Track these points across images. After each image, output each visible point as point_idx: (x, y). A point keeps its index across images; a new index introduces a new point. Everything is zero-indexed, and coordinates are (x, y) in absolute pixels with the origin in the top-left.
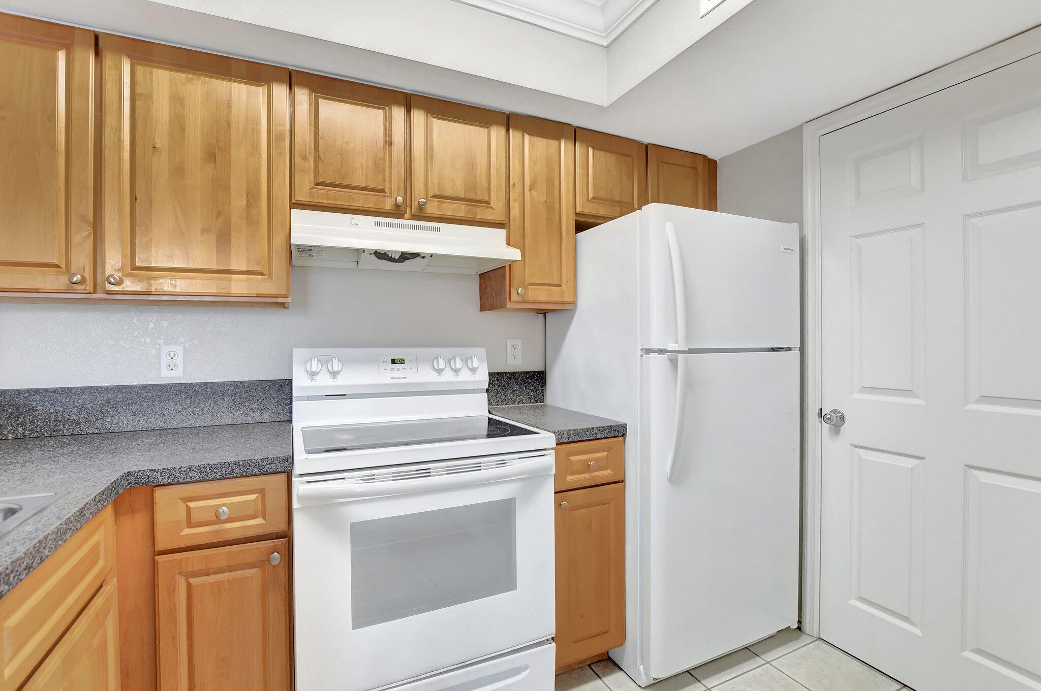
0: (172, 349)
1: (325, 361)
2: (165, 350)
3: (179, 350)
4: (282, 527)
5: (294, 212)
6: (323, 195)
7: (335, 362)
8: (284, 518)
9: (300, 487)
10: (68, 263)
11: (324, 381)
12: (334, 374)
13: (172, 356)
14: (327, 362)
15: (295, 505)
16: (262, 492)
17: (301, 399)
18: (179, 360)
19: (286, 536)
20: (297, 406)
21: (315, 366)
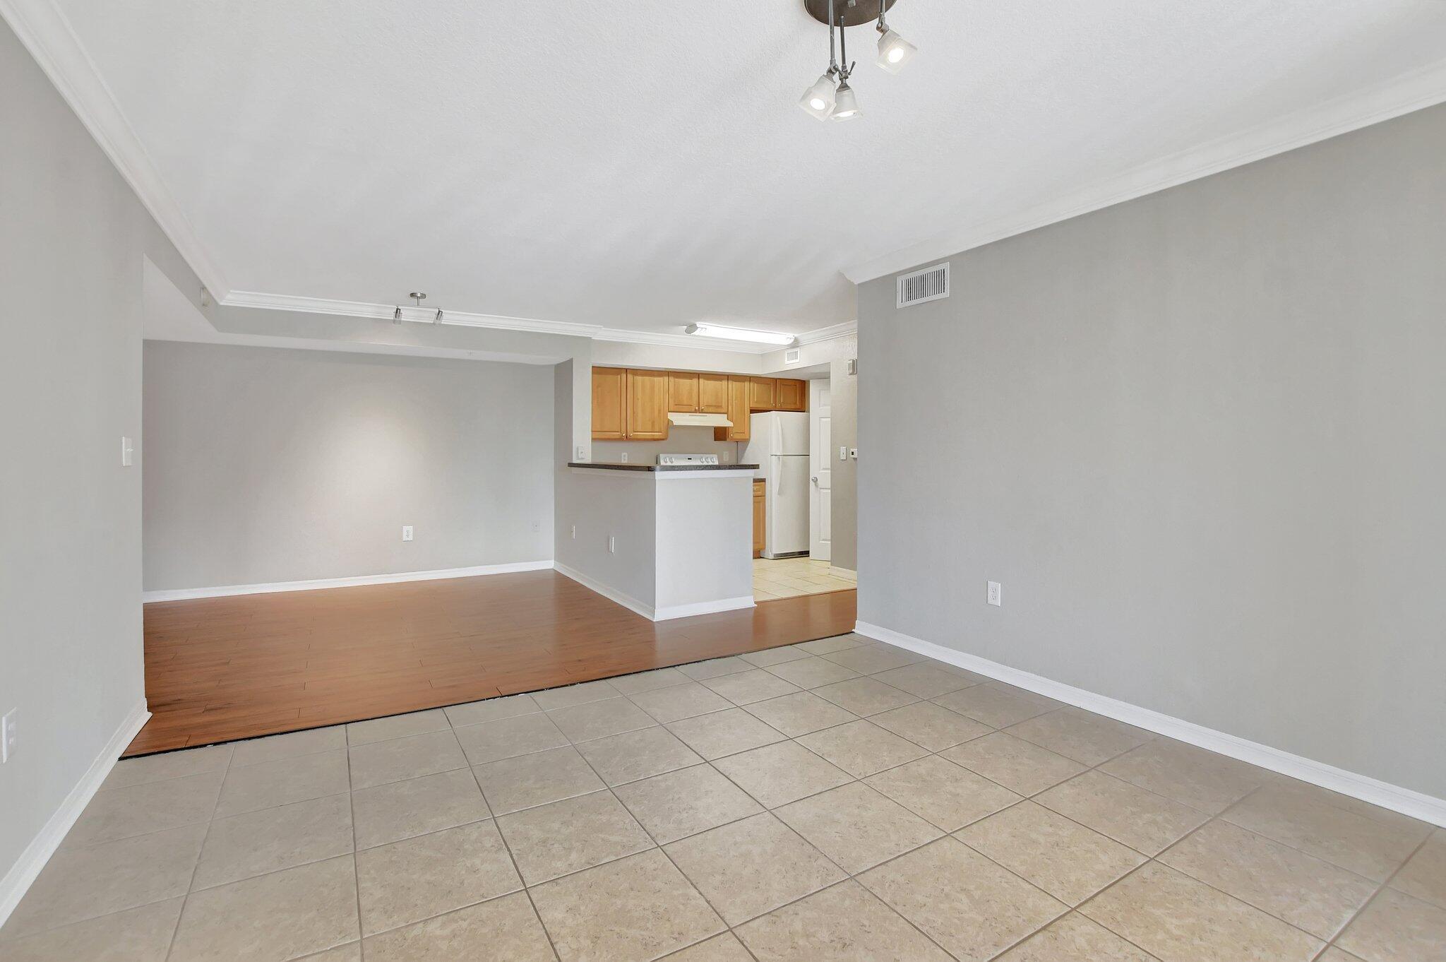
5: (670, 413)
6: (677, 408)
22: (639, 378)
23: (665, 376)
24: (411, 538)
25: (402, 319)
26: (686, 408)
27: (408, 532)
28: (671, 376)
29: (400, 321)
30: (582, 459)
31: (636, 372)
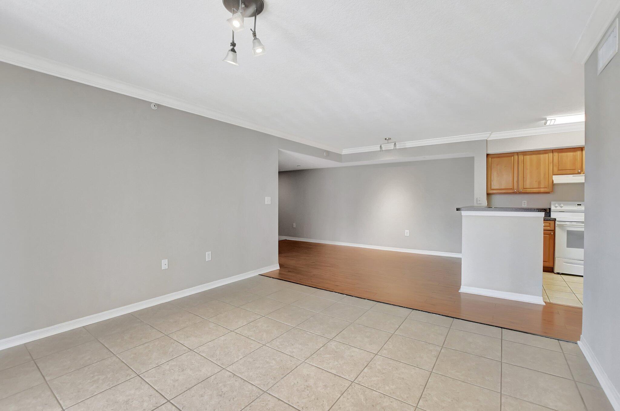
0: (525, 201)
1: (559, 204)
2: (523, 202)
3: (526, 202)
4: (553, 229)
5: (554, 176)
6: (560, 172)
7: (562, 204)
8: (554, 227)
9: (557, 223)
10: (514, 188)
11: (559, 208)
12: (561, 207)
13: (524, 203)
14: (560, 205)
15: (556, 225)
16: (550, 223)
17: (553, 212)
18: (526, 204)
19: (554, 231)
20: (552, 213)
21: (557, 205)
22: (528, 158)
23: (550, 152)
24: (408, 235)
25: (383, 150)
26: (569, 172)
27: (407, 233)
28: (555, 152)
29: (382, 151)
30: (480, 204)
31: (525, 153)
